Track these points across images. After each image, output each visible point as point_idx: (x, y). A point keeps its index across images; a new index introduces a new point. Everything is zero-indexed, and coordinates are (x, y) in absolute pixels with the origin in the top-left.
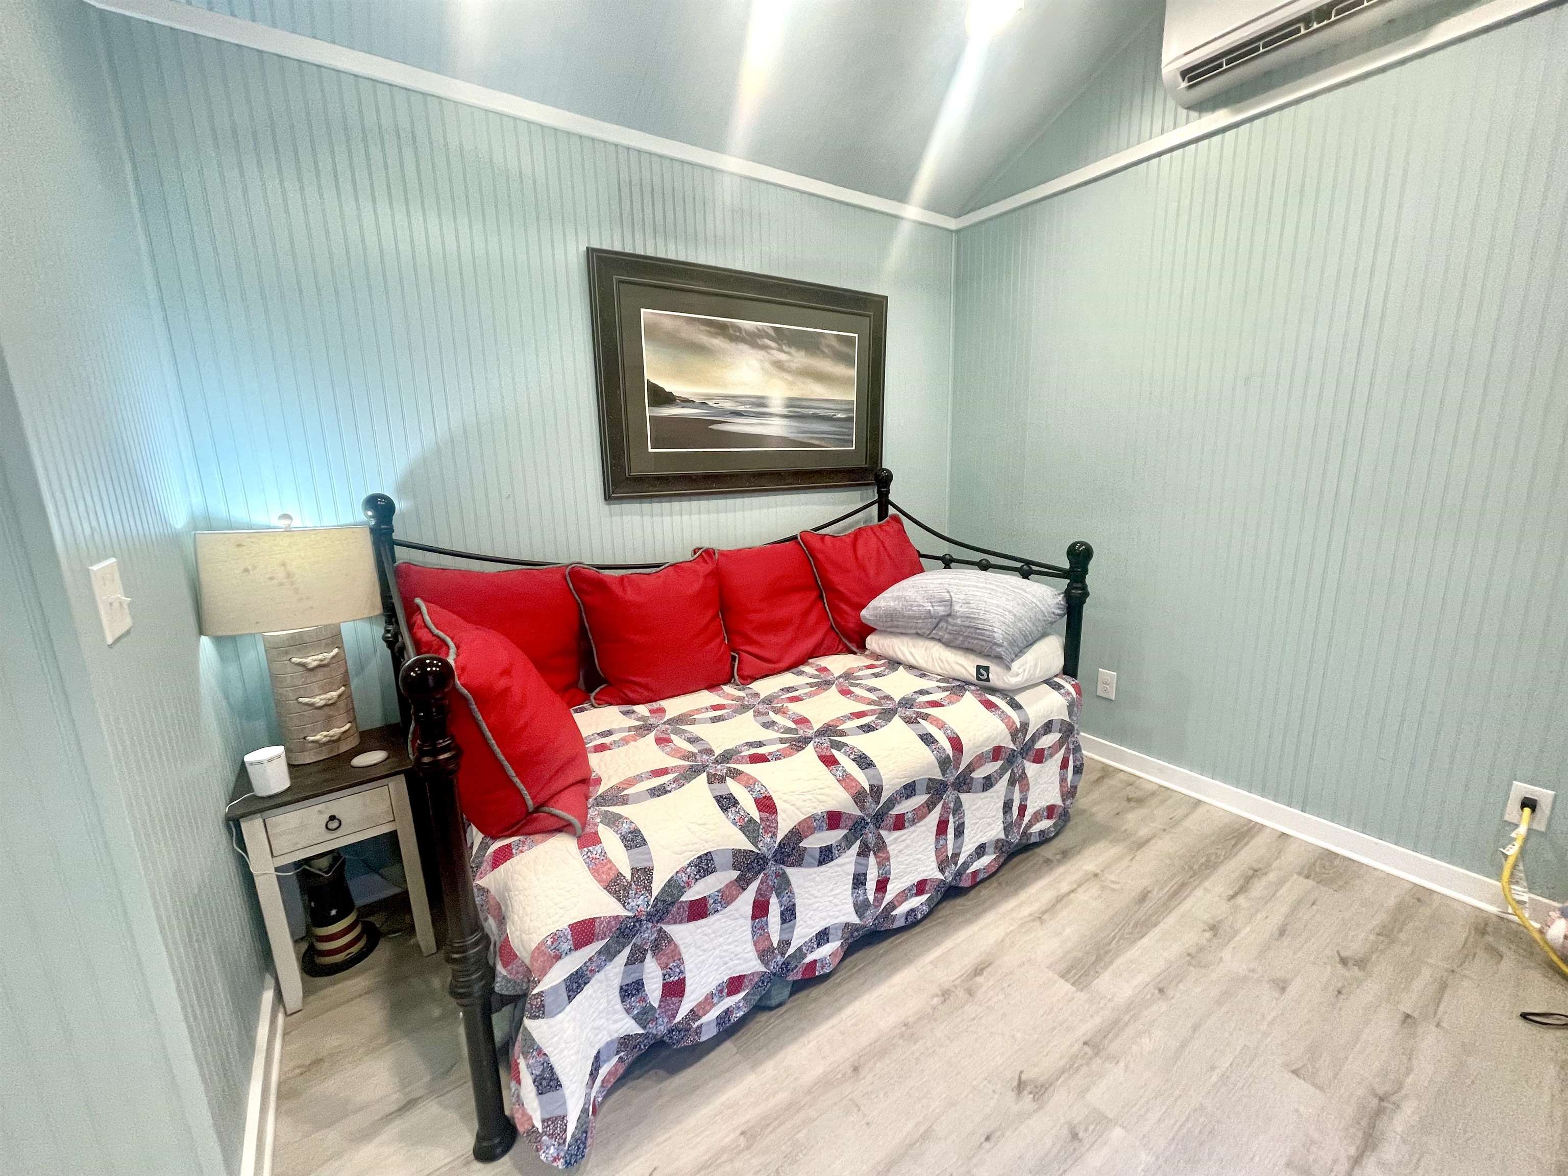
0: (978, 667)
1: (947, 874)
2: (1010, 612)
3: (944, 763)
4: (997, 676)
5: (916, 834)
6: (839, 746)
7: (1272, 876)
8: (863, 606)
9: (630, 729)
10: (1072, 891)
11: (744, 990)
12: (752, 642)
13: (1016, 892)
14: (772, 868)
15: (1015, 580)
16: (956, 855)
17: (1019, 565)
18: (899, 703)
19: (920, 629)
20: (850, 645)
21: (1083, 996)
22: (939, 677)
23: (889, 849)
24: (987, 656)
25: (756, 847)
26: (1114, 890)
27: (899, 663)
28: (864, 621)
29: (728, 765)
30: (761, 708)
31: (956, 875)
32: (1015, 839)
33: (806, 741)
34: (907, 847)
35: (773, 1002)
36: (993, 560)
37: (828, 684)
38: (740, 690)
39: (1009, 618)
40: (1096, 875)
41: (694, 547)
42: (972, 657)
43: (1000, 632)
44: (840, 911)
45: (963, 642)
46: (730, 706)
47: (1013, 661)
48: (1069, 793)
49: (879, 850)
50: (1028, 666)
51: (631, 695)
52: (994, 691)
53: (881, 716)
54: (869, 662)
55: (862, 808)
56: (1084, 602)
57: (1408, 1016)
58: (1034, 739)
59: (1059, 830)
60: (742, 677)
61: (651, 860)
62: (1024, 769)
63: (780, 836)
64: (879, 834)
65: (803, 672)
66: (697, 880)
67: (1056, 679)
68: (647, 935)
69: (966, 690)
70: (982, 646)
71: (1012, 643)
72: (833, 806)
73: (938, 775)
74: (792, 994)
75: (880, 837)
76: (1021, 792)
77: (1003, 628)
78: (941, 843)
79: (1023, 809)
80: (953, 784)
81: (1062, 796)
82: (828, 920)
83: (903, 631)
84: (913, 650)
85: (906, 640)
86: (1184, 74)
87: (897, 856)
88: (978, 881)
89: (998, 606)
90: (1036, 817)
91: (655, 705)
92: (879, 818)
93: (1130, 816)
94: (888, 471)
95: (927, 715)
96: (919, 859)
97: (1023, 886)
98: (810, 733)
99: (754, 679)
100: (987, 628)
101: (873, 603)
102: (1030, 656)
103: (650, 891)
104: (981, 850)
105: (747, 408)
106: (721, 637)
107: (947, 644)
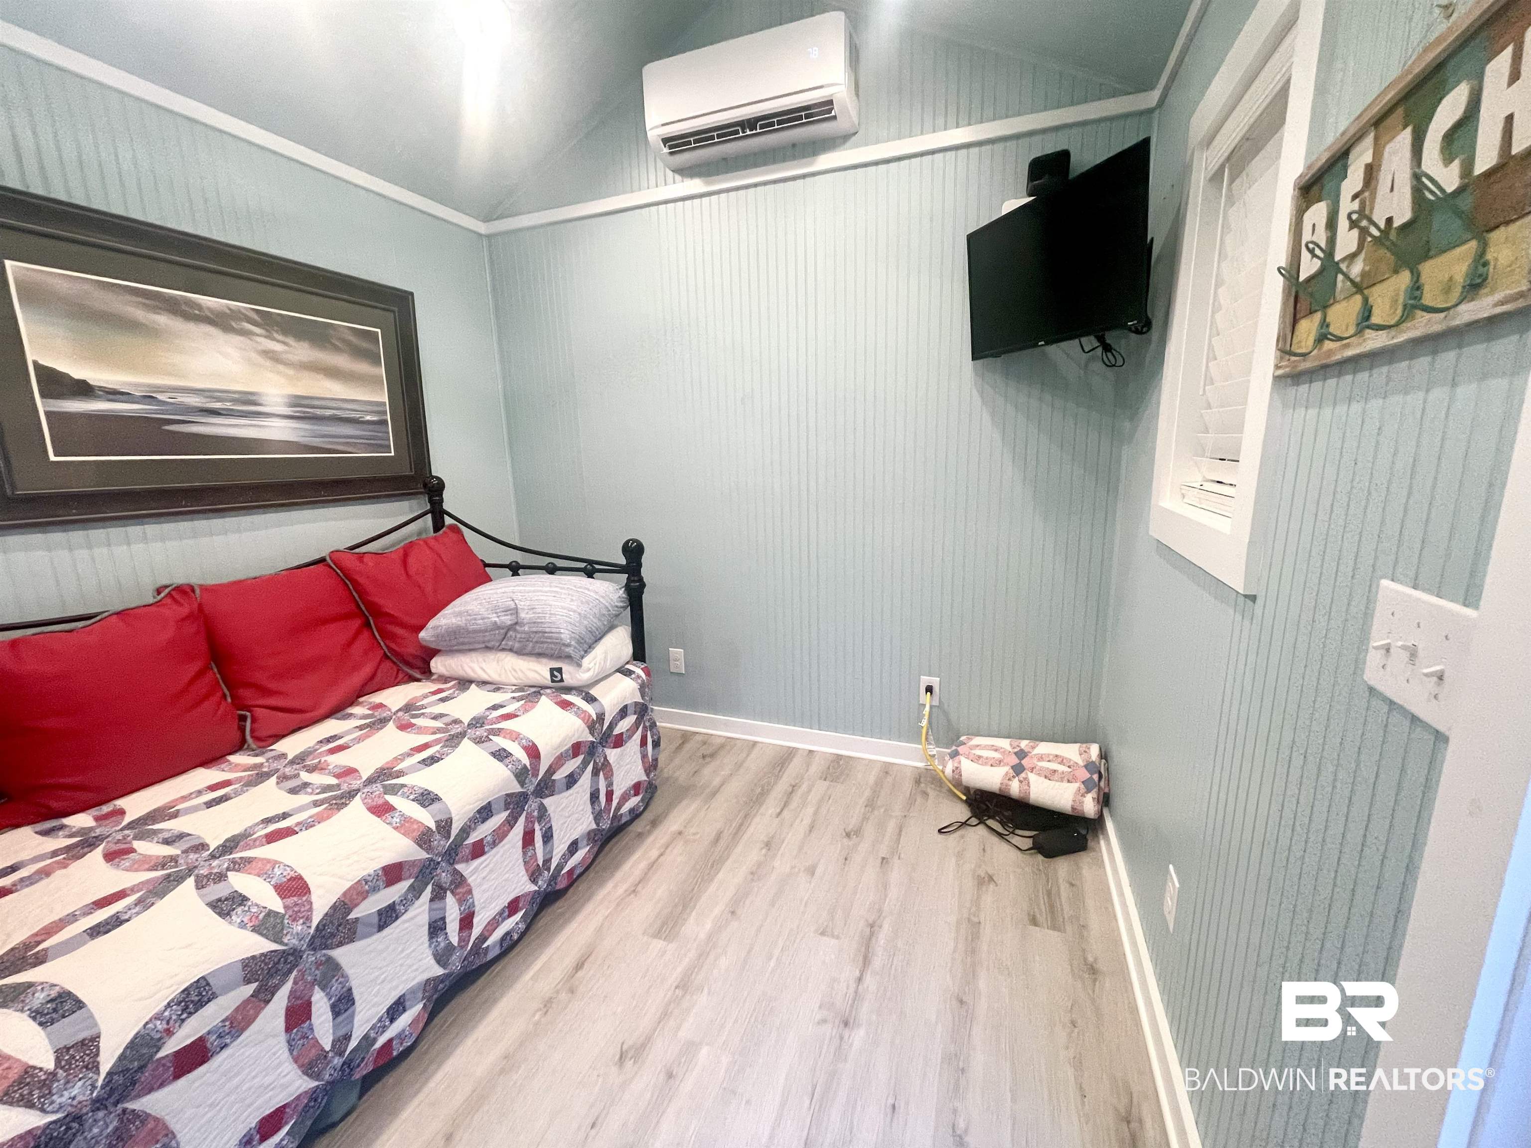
0: (552, 670)
1: (540, 883)
2: (574, 611)
3: (521, 775)
4: (571, 675)
5: (499, 855)
6: (394, 790)
7: (804, 787)
8: (421, 627)
9: (55, 853)
10: (661, 855)
11: (286, 1123)
12: (266, 692)
13: (612, 875)
14: (310, 958)
15: (581, 581)
16: (547, 861)
17: (583, 565)
18: (469, 725)
19: (489, 641)
20: (411, 672)
21: (672, 946)
22: (514, 688)
23: (470, 880)
24: (559, 657)
25: (282, 943)
26: (694, 841)
27: (471, 682)
28: (424, 643)
29: (231, 856)
30: (288, 771)
31: (550, 881)
32: (606, 825)
33: (351, 794)
34: (491, 871)
35: (336, 1117)
36: (560, 563)
37: (383, 721)
38: (257, 755)
39: (575, 617)
40: (680, 833)
41: (159, 584)
42: (544, 660)
43: (567, 632)
44: (417, 970)
45: (533, 647)
46: (239, 780)
47: (582, 657)
48: (651, 767)
49: (457, 887)
50: (598, 660)
51: (54, 804)
52: (568, 690)
53: (448, 743)
54: (434, 687)
55: (428, 850)
56: (643, 593)
57: (883, 859)
58: (611, 726)
59: (647, 803)
60: (257, 739)
61: (96, 1025)
62: (605, 758)
63: (316, 919)
64: (455, 869)
65: (351, 714)
66: (183, 1021)
67: (628, 666)
68: (96, 1130)
69: (541, 695)
70: (552, 649)
71: (580, 641)
72: (389, 858)
73: (517, 788)
74: (361, 1096)
75: (456, 872)
76: (606, 779)
77: (569, 627)
78: (529, 854)
79: (610, 795)
80: (533, 793)
81: (645, 771)
82: (401, 988)
83: (471, 647)
84: (484, 665)
85: (474, 655)
86: (665, 141)
87: (480, 885)
88: (574, 878)
89: (563, 608)
90: (624, 798)
91: (106, 809)
92: (452, 855)
93: (707, 771)
94: (437, 478)
95: (500, 730)
96: (506, 880)
97: (617, 867)
98: (356, 784)
99: (279, 737)
100: (554, 630)
101: (432, 623)
102: (599, 650)
103: (96, 1068)
104: (573, 847)
105: (228, 405)
106: (219, 694)
107: (520, 653)
